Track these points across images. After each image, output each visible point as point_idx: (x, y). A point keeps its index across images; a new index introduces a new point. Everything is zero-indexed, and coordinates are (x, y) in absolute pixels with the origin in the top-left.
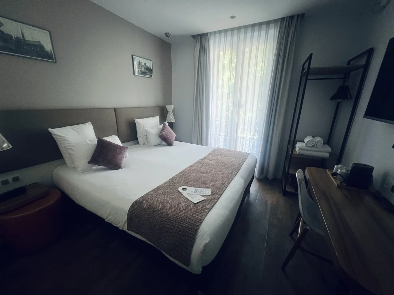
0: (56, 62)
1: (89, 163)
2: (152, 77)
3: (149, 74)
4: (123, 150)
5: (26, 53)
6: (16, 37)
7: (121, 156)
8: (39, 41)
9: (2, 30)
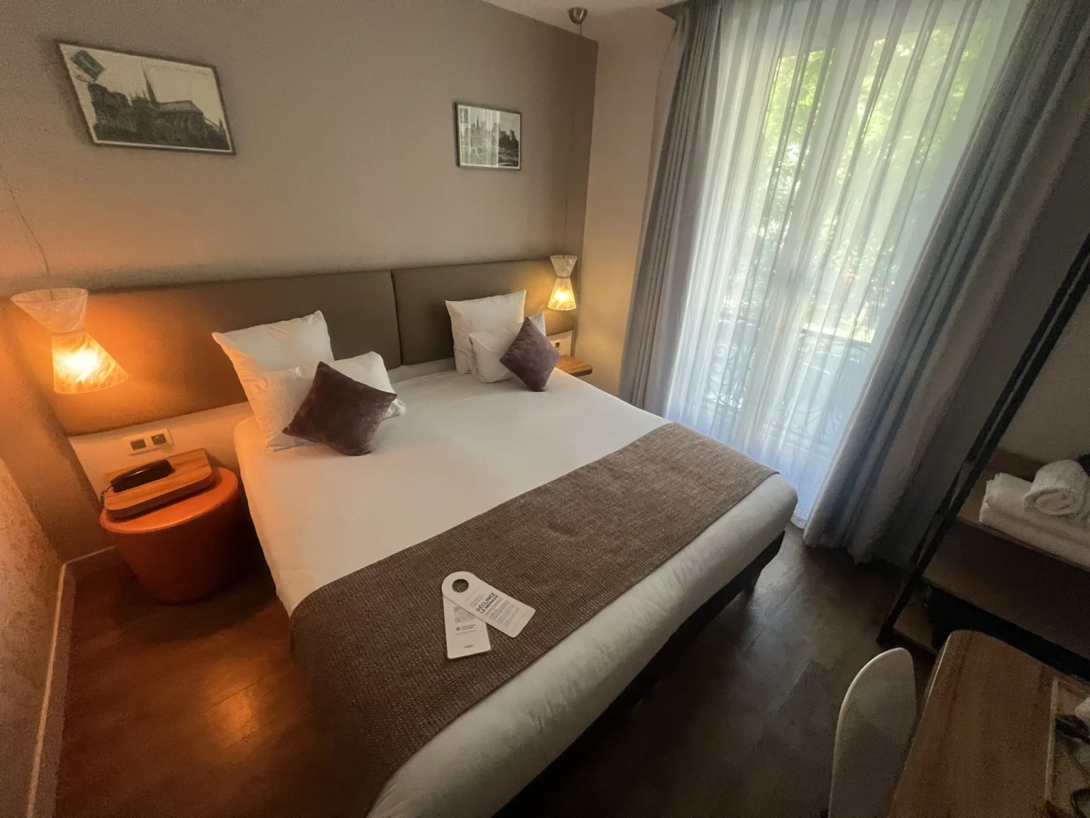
0: (234, 153)
1: (285, 431)
2: (518, 168)
3: (507, 159)
4: (377, 404)
5: (163, 138)
6: (134, 96)
7: (369, 419)
8: (188, 99)
9: (104, 85)
